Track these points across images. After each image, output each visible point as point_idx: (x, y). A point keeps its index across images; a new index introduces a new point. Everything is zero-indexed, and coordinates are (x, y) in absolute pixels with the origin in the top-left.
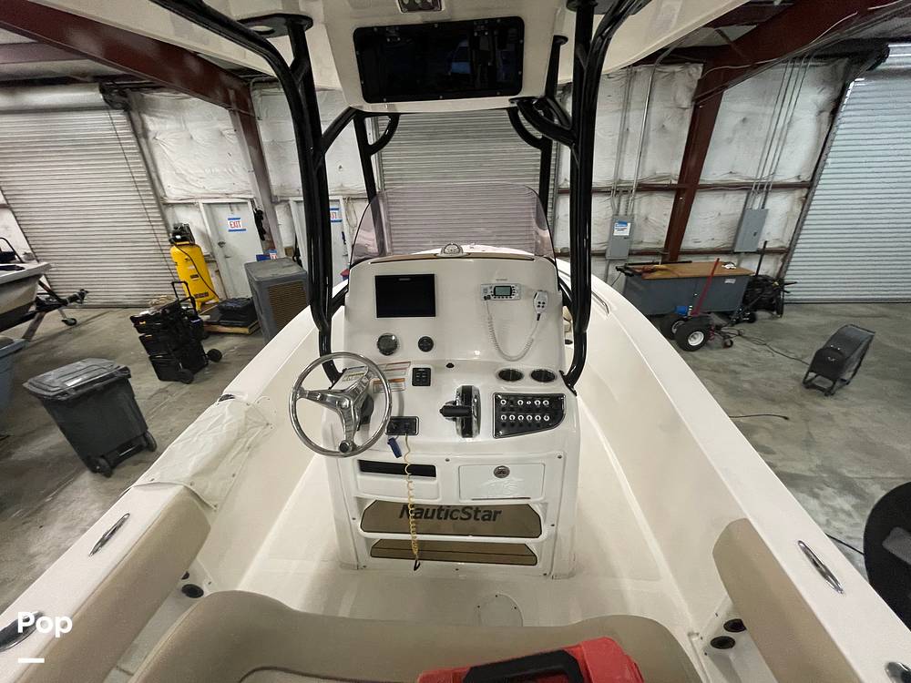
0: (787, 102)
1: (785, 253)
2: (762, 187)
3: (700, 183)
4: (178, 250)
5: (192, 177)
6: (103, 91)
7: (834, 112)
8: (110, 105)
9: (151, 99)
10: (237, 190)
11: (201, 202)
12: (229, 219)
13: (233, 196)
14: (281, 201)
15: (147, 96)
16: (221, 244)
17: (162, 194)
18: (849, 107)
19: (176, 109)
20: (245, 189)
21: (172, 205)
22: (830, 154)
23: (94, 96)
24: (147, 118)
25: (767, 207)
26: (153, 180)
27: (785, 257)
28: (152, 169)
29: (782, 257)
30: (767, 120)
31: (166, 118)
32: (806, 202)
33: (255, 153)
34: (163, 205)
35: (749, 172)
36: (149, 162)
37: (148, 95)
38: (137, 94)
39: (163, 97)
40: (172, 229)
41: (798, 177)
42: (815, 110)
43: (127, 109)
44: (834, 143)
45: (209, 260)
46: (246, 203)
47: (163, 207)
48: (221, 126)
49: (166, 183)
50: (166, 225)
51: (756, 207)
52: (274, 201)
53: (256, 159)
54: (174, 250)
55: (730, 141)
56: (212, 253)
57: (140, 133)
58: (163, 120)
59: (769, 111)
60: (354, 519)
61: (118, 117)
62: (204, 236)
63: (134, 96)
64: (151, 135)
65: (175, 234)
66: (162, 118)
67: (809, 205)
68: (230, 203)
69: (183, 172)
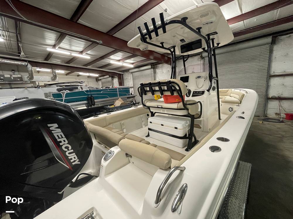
6: (151, 66)
8: (152, 68)
15: (158, 66)
19: (162, 67)
23: (150, 67)
24: (156, 70)
38: (156, 66)
39: (160, 65)
43: (154, 68)
48: (169, 69)
57: (155, 72)
61: (152, 70)
63: (155, 66)
64: (156, 73)
66: (159, 69)
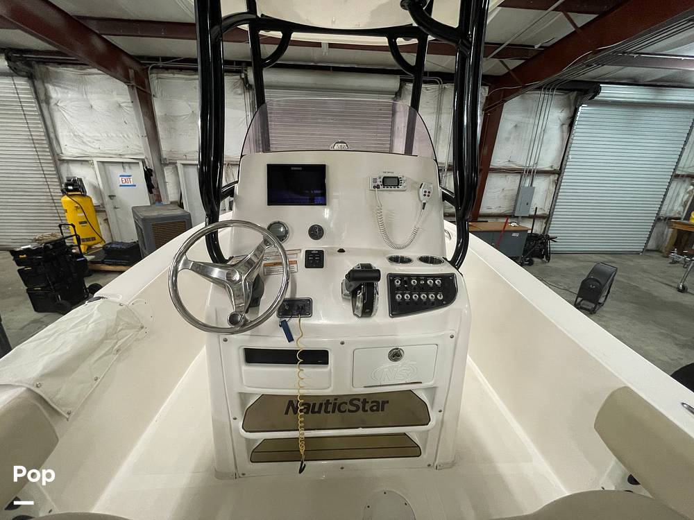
0: (542, 117)
1: (547, 218)
2: (530, 172)
3: (491, 167)
4: (68, 199)
5: (88, 139)
6: (8, 60)
7: (571, 125)
8: (15, 71)
9: (57, 72)
10: (129, 152)
11: (95, 160)
12: (121, 176)
13: (126, 156)
14: (170, 163)
16: (111, 197)
17: (58, 152)
18: (580, 123)
19: (80, 82)
20: (137, 151)
21: (68, 161)
22: (571, 152)
24: (50, 88)
25: (534, 185)
26: (51, 139)
27: (547, 220)
28: (51, 129)
29: (545, 221)
30: (530, 127)
31: (70, 89)
32: (557, 184)
33: (149, 123)
34: (59, 161)
35: (521, 161)
36: (49, 123)
37: (53, 69)
38: (42, 67)
40: (65, 181)
41: (552, 167)
42: (559, 123)
43: (31, 77)
44: (573, 145)
45: (99, 210)
46: (138, 163)
47: (59, 162)
48: (120, 99)
49: (63, 142)
50: (60, 178)
51: (527, 185)
52: (163, 163)
53: (149, 128)
54: (66, 199)
55: (508, 139)
56: (102, 204)
57: (42, 99)
58: (66, 91)
59: (532, 121)
60: (235, 419)
61: (22, 83)
62: (96, 189)
63: (39, 68)
64: (53, 102)
65: (67, 185)
66: (66, 88)
67: (560, 186)
68: (123, 163)
69: (81, 134)
